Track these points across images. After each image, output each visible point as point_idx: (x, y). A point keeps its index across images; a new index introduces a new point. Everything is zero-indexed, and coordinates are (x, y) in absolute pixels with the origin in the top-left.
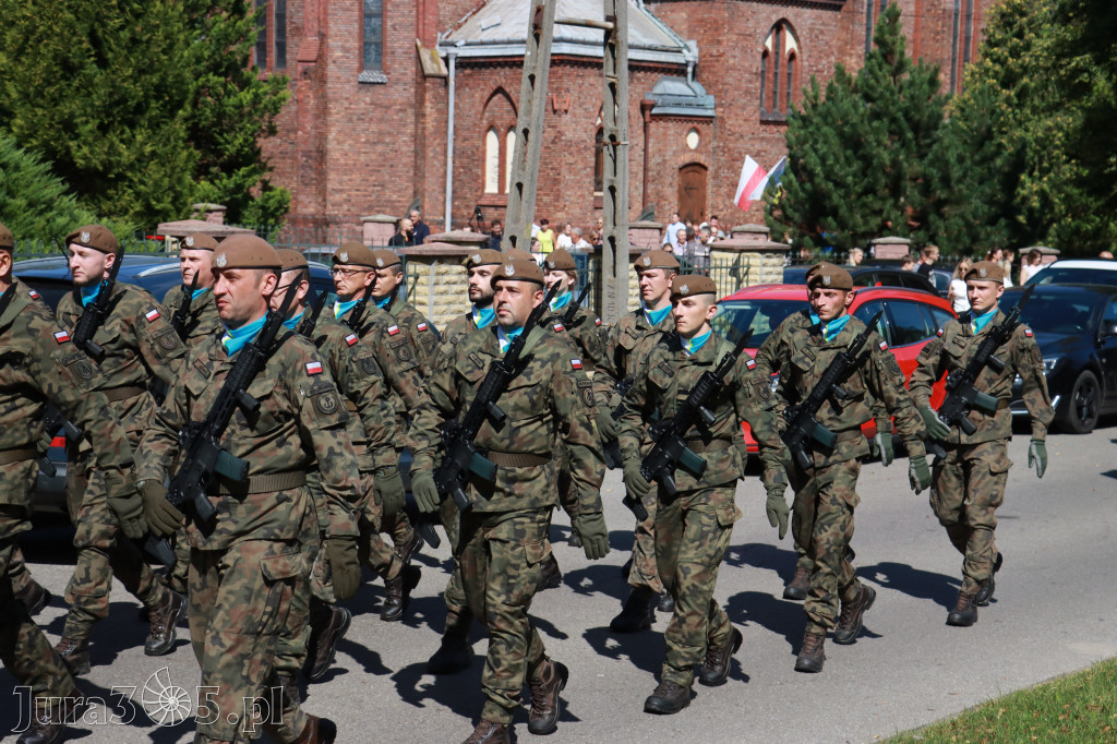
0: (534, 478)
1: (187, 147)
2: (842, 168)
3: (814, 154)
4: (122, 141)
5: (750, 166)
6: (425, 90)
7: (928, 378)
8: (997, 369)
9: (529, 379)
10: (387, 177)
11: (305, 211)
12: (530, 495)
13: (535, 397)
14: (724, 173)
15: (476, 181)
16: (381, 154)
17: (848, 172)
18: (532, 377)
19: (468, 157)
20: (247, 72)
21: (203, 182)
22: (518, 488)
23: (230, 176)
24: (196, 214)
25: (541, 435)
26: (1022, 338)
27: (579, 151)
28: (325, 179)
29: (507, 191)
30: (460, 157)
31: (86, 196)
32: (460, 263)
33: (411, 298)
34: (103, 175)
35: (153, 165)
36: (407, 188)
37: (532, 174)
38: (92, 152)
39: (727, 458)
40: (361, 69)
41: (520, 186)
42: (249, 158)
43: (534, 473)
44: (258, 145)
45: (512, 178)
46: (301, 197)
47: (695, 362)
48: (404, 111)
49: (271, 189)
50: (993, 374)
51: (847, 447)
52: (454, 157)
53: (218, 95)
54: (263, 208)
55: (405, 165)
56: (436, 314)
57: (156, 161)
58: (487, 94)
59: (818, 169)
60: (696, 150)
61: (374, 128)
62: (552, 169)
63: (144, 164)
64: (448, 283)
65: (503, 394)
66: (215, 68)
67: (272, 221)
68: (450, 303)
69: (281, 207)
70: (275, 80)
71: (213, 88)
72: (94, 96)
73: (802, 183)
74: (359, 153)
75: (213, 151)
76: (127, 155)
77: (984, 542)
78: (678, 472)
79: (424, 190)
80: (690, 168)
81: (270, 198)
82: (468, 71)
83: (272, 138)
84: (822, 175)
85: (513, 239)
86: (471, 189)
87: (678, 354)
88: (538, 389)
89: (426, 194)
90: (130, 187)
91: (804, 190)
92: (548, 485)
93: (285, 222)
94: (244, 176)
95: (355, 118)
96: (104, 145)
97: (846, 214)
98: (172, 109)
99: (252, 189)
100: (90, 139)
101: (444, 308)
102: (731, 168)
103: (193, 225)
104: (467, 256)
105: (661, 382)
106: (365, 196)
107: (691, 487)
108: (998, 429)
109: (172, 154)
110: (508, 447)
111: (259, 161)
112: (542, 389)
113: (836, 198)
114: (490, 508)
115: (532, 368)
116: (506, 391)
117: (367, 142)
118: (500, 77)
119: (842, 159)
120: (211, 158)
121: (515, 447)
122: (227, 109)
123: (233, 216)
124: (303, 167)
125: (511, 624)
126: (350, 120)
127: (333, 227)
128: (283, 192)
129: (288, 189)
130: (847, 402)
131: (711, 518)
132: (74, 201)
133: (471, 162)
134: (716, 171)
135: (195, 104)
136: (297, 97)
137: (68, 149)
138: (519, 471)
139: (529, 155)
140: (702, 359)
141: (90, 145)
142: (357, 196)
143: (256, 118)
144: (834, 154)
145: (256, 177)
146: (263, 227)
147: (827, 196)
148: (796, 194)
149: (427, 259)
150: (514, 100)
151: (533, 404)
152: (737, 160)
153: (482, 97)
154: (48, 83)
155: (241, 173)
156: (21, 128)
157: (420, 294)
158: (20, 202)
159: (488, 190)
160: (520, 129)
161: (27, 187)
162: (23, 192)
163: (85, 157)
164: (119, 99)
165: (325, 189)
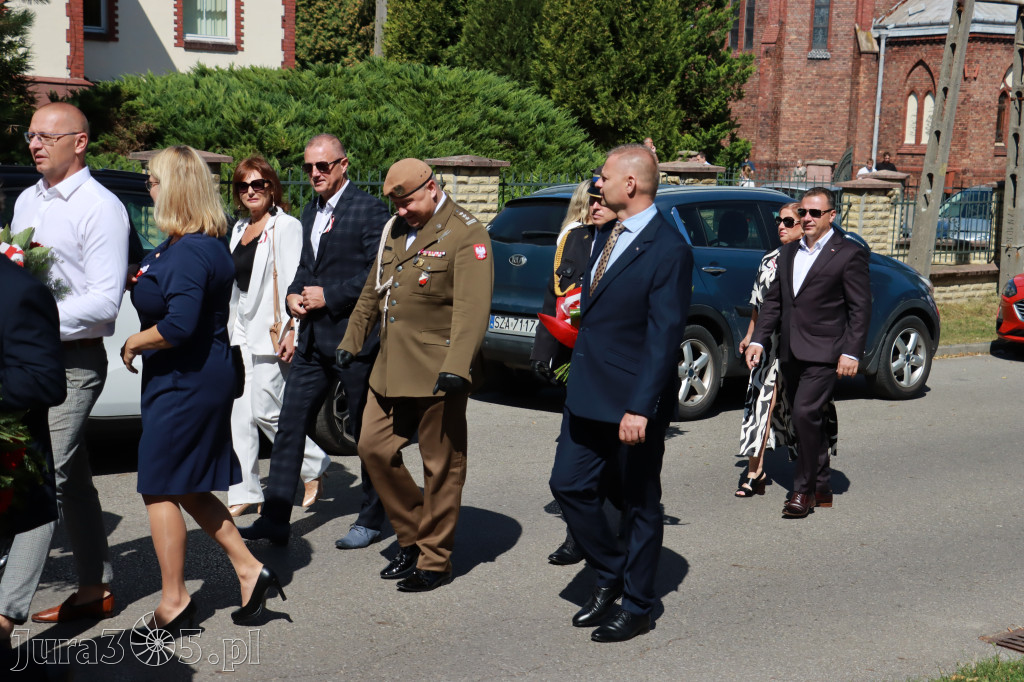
1: (675, 108)
4: (629, 104)
6: (860, 64)
11: (761, 158)
15: (897, 134)
16: (823, 114)
19: (892, 116)
20: (723, 51)
21: (686, 135)
23: (707, 130)
24: (680, 158)
27: (984, 110)
28: (778, 133)
29: (925, 140)
30: (886, 116)
31: (600, 144)
32: (885, 195)
33: (845, 222)
34: (614, 130)
35: (650, 121)
36: (842, 140)
37: (949, 124)
38: (607, 112)
40: (810, 48)
41: (938, 134)
42: (722, 116)
44: (729, 107)
45: (931, 129)
46: (759, 147)
48: (843, 80)
49: (737, 140)
52: (881, 116)
53: (701, 69)
54: (731, 154)
55: (841, 123)
56: (865, 234)
57: (653, 117)
58: (910, 66)
61: (818, 94)
62: (960, 125)
63: (645, 120)
64: (875, 210)
66: (700, 49)
67: (736, 164)
68: (875, 226)
69: (744, 154)
70: (744, 58)
71: (697, 63)
72: (611, 71)
74: (806, 113)
75: (695, 111)
79: (856, 141)
81: (737, 147)
82: (896, 48)
83: (739, 102)
85: (930, 176)
86: (893, 140)
89: (857, 145)
90: (633, 138)
94: (718, 130)
95: (803, 86)
96: (616, 107)
98: (665, 81)
99: (723, 140)
100: (606, 103)
101: (872, 229)
103: (678, 165)
104: (891, 189)
106: (808, 146)
109: (665, 113)
111: (729, 119)
117: (812, 104)
118: (922, 52)
120: (694, 116)
122: (707, 79)
124: (762, 124)
126: (800, 88)
127: (782, 170)
128: (747, 142)
129: (750, 141)
132: (592, 147)
133: (894, 120)
135: (683, 77)
136: (761, 69)
137: (589, 110)
139: (947, 109)
141: (605, 107)
142: (802, 146)
143: (728, 85)
145: (726, 131)
146: (730, 168)
149: (859, 191)
150: (932, 70)
153: (906, 68)
154: (579, 62)
155: (716, 128)
156: (558, 95)
157: (852, 219)
158: (554, 147)
159: (907, 142)
160: (940, 90)
161: (560, 135)
162: (557, 139)
163: (602, 116)
164: (628, 73)
165: (778, 139)
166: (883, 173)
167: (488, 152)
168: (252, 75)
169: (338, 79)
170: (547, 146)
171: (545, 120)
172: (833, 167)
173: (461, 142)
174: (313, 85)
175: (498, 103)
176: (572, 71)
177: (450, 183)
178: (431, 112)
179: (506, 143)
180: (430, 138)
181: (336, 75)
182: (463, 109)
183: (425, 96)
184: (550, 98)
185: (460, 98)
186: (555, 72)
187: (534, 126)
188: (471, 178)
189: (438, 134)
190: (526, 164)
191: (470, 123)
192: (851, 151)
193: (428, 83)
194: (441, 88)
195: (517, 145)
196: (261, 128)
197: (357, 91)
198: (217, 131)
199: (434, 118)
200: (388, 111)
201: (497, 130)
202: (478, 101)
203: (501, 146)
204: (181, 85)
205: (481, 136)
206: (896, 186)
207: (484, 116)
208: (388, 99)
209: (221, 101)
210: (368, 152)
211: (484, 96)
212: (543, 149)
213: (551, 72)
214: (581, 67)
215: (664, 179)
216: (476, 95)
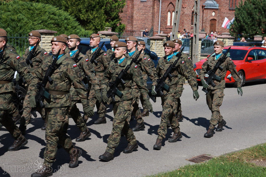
0: (62, 98)
1: (104, 15)
2: (247, 20)
3: (241, 17)
4: (91, 14)
5: (226, 20)
6: (155, 3)
7: (204, 72)
8: (221, 70)
9: (60, 70)
10: (146, 22)
11: (128, 29)
12: (60, 103)
13: (61, 75)
14: (220, 21)
15: (165, 23)
16: (145, 17)
17: (248, 21)
18: (61, 69)
19: (164, 18)
21: (107, 23)
22: (57, 101)
23: (113, 21)
24: (105, 30)
25: (64, 86)
26: (229, 61)
27: (188, 16)
28: (133, 22)
29: (172, 25)
30: (162, 17)
31: (83, 26)
32: (162, 40)
33: (151, 48)
34: (86, 21)
35: (97, 19)
36: (150, 24)
37: (178, 21)
38: (84, 16)
39: (129, 93)
41: (175, 24)
42: (117, 17)
43: (63, 97)
44: (119, 15)
45: (174, 22)
46: (128, 26)
47: (120, 66)
48: (150, 7)
49: (121, 24)
50: (220, 71)
51: (172, 90)
52: (161, 17)
53: (111, 4)
54: (120, 28)
55: (150, 19)
56: (156, 51)
59: (242, 20)
60: (214, 16)
61: (144, 11)
62: (182, 20)
63: (95, 19)
64: (159, 45)
65: (53, 74)
67: (121, 31)
68: (159, 49)
69: (123, 28)
70: (123, 1)
71: (110, 2)
72: (85, 4)
73: (238, 23)
74: (140, 17)
75: (109, 16)
76: (91, 17)
77: (216, 115)
78: (116, 96)
79: (154, 25)
80: (213, 20)
81: (121, 26)
83: (122, 13)
84: (243, 22)
86: (164, 24)
87: (116, 64)
88: (62, 73)
89: (155, 26)
90: (92, 24)
91: (238, 25)
92: (67, 100)
93: (124, 31)
94: (116, 21)
95: (139, 9)
96: (87, 15)
97: (248, 30)
98: (101, 7)
99: (117, 24)
100: (84, 14)
101: (158, 50)
102: (222, 20)
103: (105, 32)
105: (112, 71)
106: (141, 26)
107: (119, 100)
108: (221, 86)
109: (101, 17)
110: (54, 89)
111: (119, 18)
112: (64, 73)
113: (246, 27)
114: (49, 106)
115: (61, 67)
116: (53, 73)
117: (142, 14)
119: (247, 18)
120: (109, 17)
121: (56, 89)
122: (113, 7)
123: (113, 30)
124: (128, 20)
125: (52, 139)
127: (134, 33)
128: (124, 25)
129: (125, 24)
130: (173, 78)
131: (123, 108)
132: (81, 26)
133: (164, 19)
134: (218, 21)
135: (106, 6)
137: (79, 16)
138: (58, 96)
139: (177, 17)
140: (122, 65)
142: (140, 26)
143: (119, 9)
144: (246, 17)
145: (118, 22)
146: (119, 32)
147: (244, 26)
148: (237, 26)
149: (155, 40)
150: (174, 5)
151: (61, 77)
152: (223, 18)
153: (167, 4)
154: (76, 1)
155: (115, 21)
156: (70, 11)
157: (153, 47)
158: (70, 27)
159: (168, 25)
161: (71, 23)
162: (70, 24)
164: (90, 5)
165: (133, 24)
166: (162, 34)
167: (51, 28)
170: (68, 26)
171: (67, 19)
173: (42, 25)
175: (53, 14)
176: (74, 4)
178: (33, 16)
179: (56, 25)
180: (33, 24)
182: (43, 16)
183: (31, 11)
184: (68, 12)
185: (42, 12)
187: (64, 21)
188: (46, 36)
189: (35, 23)
190: (62, 32)
191: (45, 20)
192: (153, 28)
193: (32, 8)
194: (36, 9)
195: (59, 26)
197: (10, 10)
199: (34, 18)
200: (21, 16)
201: (53, 22)
202: (47, 13)
203: (54, 26)
205: (48, 23)
206: (165, 38)
207: (49, 18)
208: (20, 12)
210: (15, 28)
211: (49, 12)
212: (66, 27)
213: (68, 4)
214: (77, 3)
215: (101, 36)
216: (47, 11)
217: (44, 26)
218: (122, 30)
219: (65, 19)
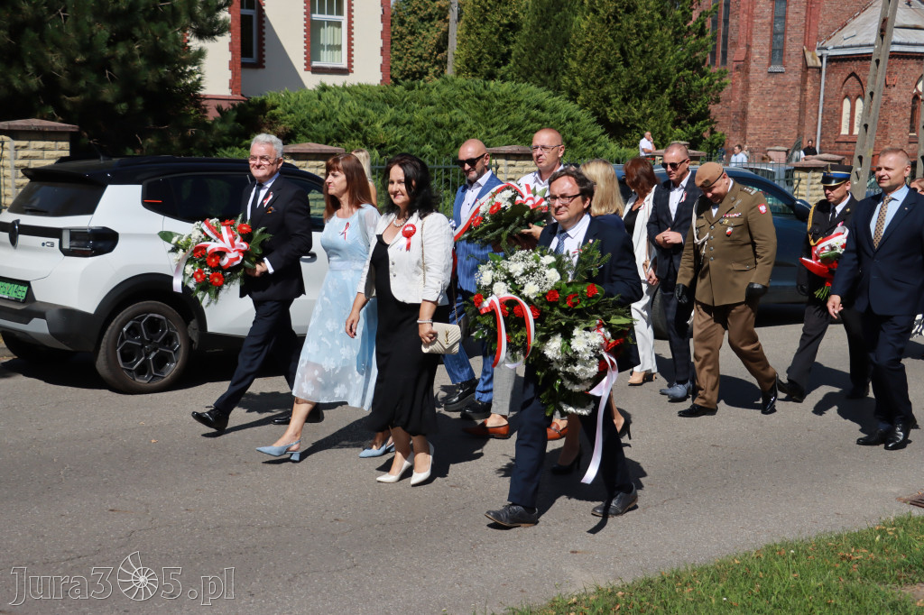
1: (669, 110)
4: (635, 107)
6: (807, 75)
10: (782, 126)
15: (835, 127)
16: (779, 113)
19: (831, 114)
20: (705, 68)
21: (677, 129)
23: (693, 126)
27: (901, 109)
28: (746, 128)
29: (856, 132)
30: (827, 114)
31: (614, 137)
33: (796, 192)
35: (651, 120)
36: (794, 132)
37: (874, 119)
38: (619, 113)
40: (770, 65)
41: (866, 126)
42: (704, 115)
44: (709, 109)
45: (860, 123)
46: (732, 138)
48: (794, 88)
49: (715, 133)
52: (823, 114)
53: (689, 81)
54: (710, 143)
55: (793, 119)
57: (653, 117)
58: (845, 77)
61: (776, 98)
62: (883, 120)
63: (646, 119)
66: (688, 66)
67: (715, 151)
70: (720, 72)
71: (686, 76)
72: (621, 83)
74: (766, 112)
75: (684, 112)
79: (804, 132)
81: (714, 138)
82: (834, 64)
83: (717, 105)
85: (860, 158)
86: (832, 132)
89: (805, 136)
90: (638, 132)
94: (702, 126)
95: (765, 92)
96: (625, 109)
98: (662, 90)
99: (705, 133)
100: (617, 106)
106: (768, 137)
109: (661, 113)
111: (709, 118)
117: (771, 106)
118: (854, 66)
120: (683, 115)
122: (693, 88)
124: (734, 121)
126: (762, 94)
128: (723, 134)
132: (607, 138)
133: (833, 117)
135: (675, 86)
136: (733, 81)
137: (606, 112)
139: (873, 108)
141: (617, 109)
143: (710, 93)
145: (707, 127)
149: (806, 169)
150: (862, 80)
153: (842, 79)
154: (598, 76)
155: (700, 124)
156: (582, 101)
157: (801, 189)
158: (579, 139)
159: (842, 133)
160: (867, 94)
161: (583, 130)
162: (581, 133)
163: (615, 116)
164: (634, 84)
165: (745, 133)
166: (825, 156)
168: (359, 90)
169: (421, 92)
170: (574, 138)
171: (572, 119)
172: (787, 152)
173: (511, 136)
174: (403, 96)
175: (538, 107)
176: (593, 82)
177: (502, 165)
178: (489, 114)
180: (488, 133)
181: (419, 89)
182: (512, 112)
183: (484, 102)
184: (577, 103)
185: (509, 104)
186: (580, 84)
188: (518, 162)
189: (494, 131)
191: (517, 122)
192: (800, 140)
193: (487, 93)
194: (496, 97)
196: (365, 128)
197: (435, 100)
198: (334, 130)
199: (491, 119)
200: (458, 114)
202: (523, 106)
204: (309, 98)
205: (526, 131)
208: (457, 105)
209: (336, 109)
210: (443, 144)
211: (527, 102)
212: (571, 140)
213: (577, 84)
214: (599, 80)
216: (522, 101)
217: (514, 138)
218: (716, 148)
219: (568, 120)
